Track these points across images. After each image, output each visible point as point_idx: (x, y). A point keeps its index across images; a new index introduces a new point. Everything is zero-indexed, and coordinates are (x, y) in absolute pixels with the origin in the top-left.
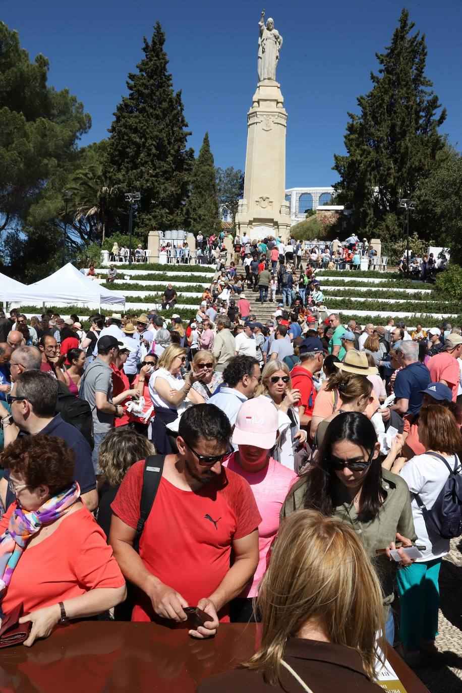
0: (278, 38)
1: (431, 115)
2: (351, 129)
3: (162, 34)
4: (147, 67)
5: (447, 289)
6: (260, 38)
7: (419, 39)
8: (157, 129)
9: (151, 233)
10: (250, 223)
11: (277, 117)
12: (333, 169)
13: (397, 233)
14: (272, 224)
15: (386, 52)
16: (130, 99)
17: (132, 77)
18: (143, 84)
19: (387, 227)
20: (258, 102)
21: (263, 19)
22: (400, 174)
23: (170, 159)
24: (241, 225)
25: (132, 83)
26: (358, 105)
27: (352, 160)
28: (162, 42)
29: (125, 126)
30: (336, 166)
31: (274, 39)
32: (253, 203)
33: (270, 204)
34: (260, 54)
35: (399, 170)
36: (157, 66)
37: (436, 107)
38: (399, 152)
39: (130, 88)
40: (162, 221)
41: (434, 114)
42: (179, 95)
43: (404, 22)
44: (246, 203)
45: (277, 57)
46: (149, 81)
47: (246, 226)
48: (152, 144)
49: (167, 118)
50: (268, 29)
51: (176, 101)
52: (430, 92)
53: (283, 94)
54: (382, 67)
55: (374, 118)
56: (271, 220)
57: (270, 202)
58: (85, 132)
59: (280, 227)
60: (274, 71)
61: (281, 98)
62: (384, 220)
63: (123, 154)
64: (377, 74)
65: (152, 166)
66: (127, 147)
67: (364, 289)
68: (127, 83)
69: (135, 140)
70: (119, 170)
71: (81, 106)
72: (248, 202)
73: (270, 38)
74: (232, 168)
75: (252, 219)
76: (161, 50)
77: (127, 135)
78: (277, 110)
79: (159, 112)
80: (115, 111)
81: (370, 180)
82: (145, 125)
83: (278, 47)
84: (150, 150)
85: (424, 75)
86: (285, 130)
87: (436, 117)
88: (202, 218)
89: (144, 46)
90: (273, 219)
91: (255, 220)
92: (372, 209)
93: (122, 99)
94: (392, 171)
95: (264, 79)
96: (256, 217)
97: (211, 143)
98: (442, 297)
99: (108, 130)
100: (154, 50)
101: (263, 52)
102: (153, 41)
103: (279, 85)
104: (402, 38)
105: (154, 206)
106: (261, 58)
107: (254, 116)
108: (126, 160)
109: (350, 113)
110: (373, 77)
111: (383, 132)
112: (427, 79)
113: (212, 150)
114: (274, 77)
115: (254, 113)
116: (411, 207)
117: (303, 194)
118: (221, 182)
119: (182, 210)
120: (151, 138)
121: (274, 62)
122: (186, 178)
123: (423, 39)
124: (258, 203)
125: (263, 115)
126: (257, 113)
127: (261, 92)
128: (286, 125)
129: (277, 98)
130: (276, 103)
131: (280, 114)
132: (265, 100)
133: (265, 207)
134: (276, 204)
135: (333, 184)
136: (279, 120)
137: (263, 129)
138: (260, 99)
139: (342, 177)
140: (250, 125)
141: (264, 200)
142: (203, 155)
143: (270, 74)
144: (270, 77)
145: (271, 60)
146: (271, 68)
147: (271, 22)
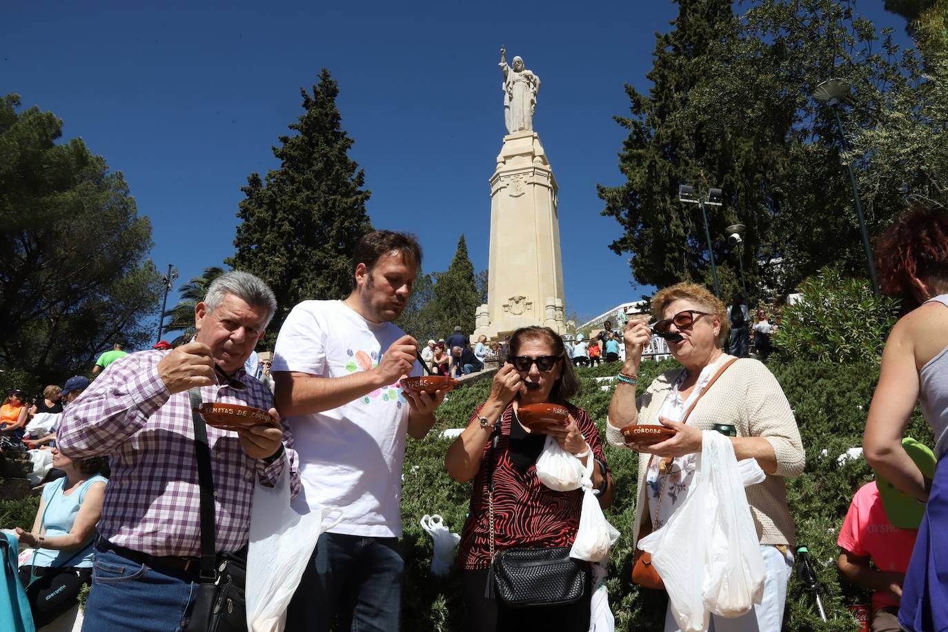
0: (532, 78)
6: (504, 83)
11: (531, 174)
12: (604, 214)
15: (673, 28)
16: (283, 171)
17: (285, 140)
20: (504, 163)
21: (503, 58)
25: (282, 148)
31: (526, 80)
32: (498, 310)
33: (529, 307)
34: (507, 102)
44: (486, 311)
45: (532, 102)
50: (516, 71)
53: (543, 144)
57: (528, 304)
60: (528, 119)
61: (539, 150)
72: (491, 309)
73: (518, 80)
78: (531, 165)
83: (532, 89)
86: (548, 192)
89: (303, 100)
95: (514, 130)
101: (511, 99)
102: (314, 91)
103: (536, 134)
106: (508, 107)
107: (498, 180)
109: (619, 117)
114: (529, 126)
115: (496, 176)
121: (528, 109)
124: (507, 309)
125: (509, 176)
126: (501, 175)
127: (508, 148)
128: (550, 186)
129: (531, 150)
130: (530, 157)
131: (536, 170)
132: (513, 156)
133: (519, 312)
134: (539, 307)
135: (612, 243)
136: (536, 179)
137: (511, 196)
138: (506, 158)
139: (626, 229)
140: (493, 195)
141: (517, 302)
142: (455, 265)
143: (522, 124)
144: (522, 126)
145: (523, 107)
146: (524, 116)
147: (518, 62)
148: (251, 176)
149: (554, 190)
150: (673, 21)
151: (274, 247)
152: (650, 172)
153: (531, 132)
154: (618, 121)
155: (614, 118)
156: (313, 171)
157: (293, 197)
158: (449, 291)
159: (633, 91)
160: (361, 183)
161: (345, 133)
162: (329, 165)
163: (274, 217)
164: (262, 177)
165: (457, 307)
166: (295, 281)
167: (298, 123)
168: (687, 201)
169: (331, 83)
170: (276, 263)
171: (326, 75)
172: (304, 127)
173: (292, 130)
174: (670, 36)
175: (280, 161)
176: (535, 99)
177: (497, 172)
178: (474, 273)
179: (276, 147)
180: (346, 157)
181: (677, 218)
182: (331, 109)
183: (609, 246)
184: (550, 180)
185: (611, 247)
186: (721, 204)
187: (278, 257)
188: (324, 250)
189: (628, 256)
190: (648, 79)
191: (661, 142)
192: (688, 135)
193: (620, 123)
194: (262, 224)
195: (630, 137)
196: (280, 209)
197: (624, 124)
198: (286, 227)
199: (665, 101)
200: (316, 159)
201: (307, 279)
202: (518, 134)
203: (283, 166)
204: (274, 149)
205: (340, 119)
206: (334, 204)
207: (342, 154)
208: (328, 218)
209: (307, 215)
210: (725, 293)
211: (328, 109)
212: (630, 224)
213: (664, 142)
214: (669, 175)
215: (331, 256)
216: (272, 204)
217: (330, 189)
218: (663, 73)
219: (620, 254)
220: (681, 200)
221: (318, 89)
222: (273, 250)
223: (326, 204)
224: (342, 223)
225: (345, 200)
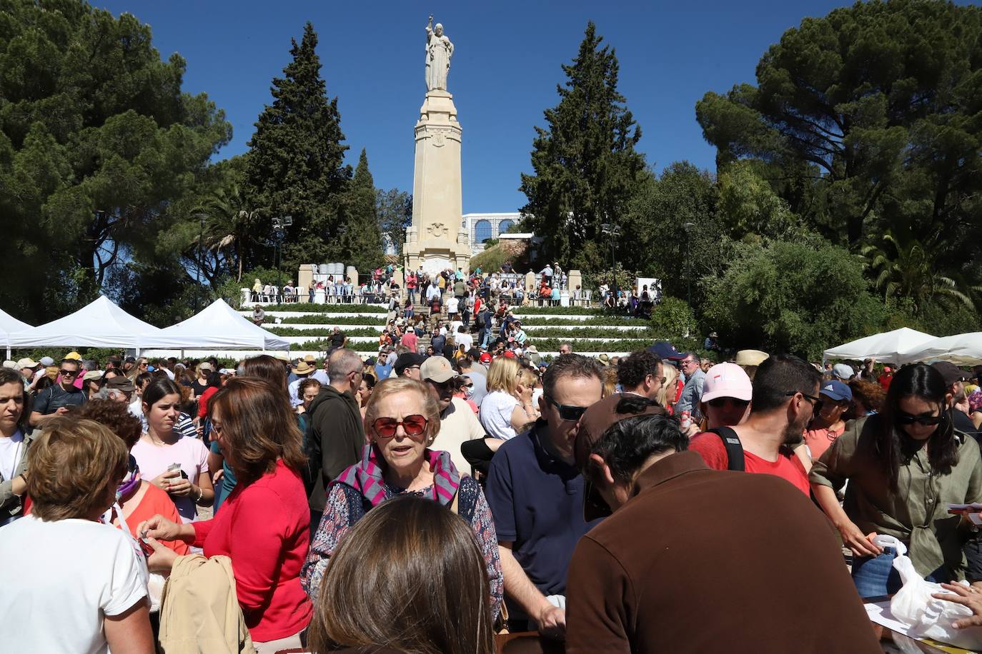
0: (449, 44)
1: (625, 133)
2: (539, 145)
3: (314, 35)
4: (296, 71)
5: (665, 324)
7: (609, 52)
8: (307, 143)
9: (303, 267)
10: (422, 254)
11: (450, 131)
12: (520, 190)
13: (598, 263)
14: (448, 256)
15: (573, 64)
16: (274, 108)
17: (277, 82)
18: (292, 91)
19: (587, 256)
20: (427, 114)
21: (430, 24)
22: (598, 196)
23: (323, 178)
24: (410, 257)
25: (277, 89)
26: (546, 119)
27: (542, 180)
28: (313, 44)
29: (269, 139)
30: (523, 187)
31: (444, 46)
32: (424, 231)
33: (445, 231)
34: (428, 61)
35: (597, 192)
36: (309, 71)
37: (631, 123)
38: (595, 172)
39: (275, 95)
40: (316, 252)
41: (629, 132)
42: (334, 104)
43: (590, 34)
44: (416, 231)
45: (448, 66)
46: (298, 87)
47: (417, 258)
48: (302, 160)
49: (320, 130)
50: (437, 35)
51: (331, 110)
52: (624, 108)
53: (455, 105)
54: (570, 79)
55: (565, 134)
56: (447, 251)
57: (445, 229)
58: (225, 144)
59: (458, 258)
60: (444, 80)
61: (454, 111)
62: (583, 249)
63: (266, 172)
64: (564, 87)
65: (301, 186)
66: (271, 163)
67: (570, 328)
68: (272, 89)
69: (281, 155)
70: (261, 191)
71: (222, 114)
72: (418, 230)
73: (438, 45)
74: (397, 190)
75: (424, 250)
76: (313, 53)
77: (272, 149)
78: (450, 124)
79: (310, 123)
80: (257, 121)
81: (564, 203)
82: (293, 138)
83: (449, 54)
84: (300, 166)
85: (616, 90)
86: (459, 145)
87: (631, 135)
88: (364, 248)
89: (292, 48)
90: (449, 250)
91: (428, 251)
92: (567, 236)
93: (265, 108)
94: (589, 192)
95: (434, 89)
96: (428, 247)
97: (369, 161)
98: (661, 334)
99: (247, 143)
100: (304, 52)
102: (304, 43)
103: (451, 96)
104: (591, 51)
105: (305, 234)
106: (429, 66)
107: (423, 130)
108: (270, 179)
109: (538, 127)
110: (560, 90)
111: (575, 148)
112: (620, 95)
113: (370, 168)
114: (445, 87)
115: (422, 126)
116: (615, 232)
117: (479, 221)
118: (383, 206)
119: (339, 239)
120: (301, 152)
121: (445, 71)
122: (344, 200)
123: (613, 52)
124: (429, 231)
125: (433, 129)
126: (427, 127)
127: (430, 103)
128: (461, 140)
129: (449, 110)
130: (448, 116)
131: (452, 128)
132: (434, 112)
133: (439, 235)
134: (452, 232)
136: (453, 135)
137: (434, 145)
138: (429, 111)
139: (529, 199)
140: (418, 140)
141: (437, 227)
143: (440, 84)
144: (440, 87)
145: (441, 68)
146: (442, 77)
147: (440, 28)
148: (262, 115)
149: (463, 144)
153: (447, 93)
173: (286, 74)
176: (449, 63)
177: (422, 122)
182: (313, 59)
184: (460, 136)
203: (277, 103)
221: (304, 39)
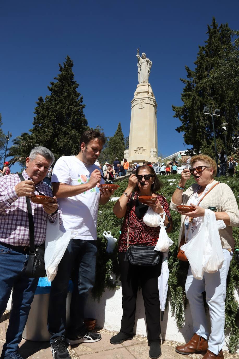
0: (149, 62)
2: (185, 90)
6: (138, 63)
11: (147, 100)
12: (174, 117)
17: (52, 84)
20: (137, 95)
21: (138, 53)
28: (72, 65)
30: (176, 115)
31: (146, 62)
32: (133, 152)
33: (144, 151)
34: (139, 71)
39: (49, 89)
44: (128, 152)
45: (149, 71)
50: (143, 59)
53: (152, 88)
57: (144, 150)
60: (147, 78)
61: (151, 90)
65: (52, 128)
72: (130, 152)
73: (144, 63)
78: (147, 96)
83: (149, 67)
86: (153, 108)
95: (141, 83)
100: (65, 69)
101: (140, 70)
103: (149, 84)
106: (139, 73)
107: (134, 102)
114: (147, 81)
116: (215, 114)
121: (147, 74)
124: (136, 152)
125: (138, 100)
126: (135, 100)
127: (139, 89)
128: (154, 105)
129: (148, 91)
130: (147, 93)
131: (149, 98)
132: (140, 93)
133: (140, 153)
134: (148, 151)
135: (177, 128)
136: (149, 102)
137: (139, 108)
138: (138, 93)
139: (182, 123)
140: (132, 107)
141: (140, 149)
142: (117, 134)
143: (144, 80)
144: (144, 81)
145: (145, 73)
146: (145, 77)
147: (144, 55)
148: (39, 98)
149: (156, 106)
150: (206, 41)
151: (48, 125)
152: (193, 101)
153: (148, 83)
154: (182, 81)
155: (180, 79)
156: (63, 96)
157: (55, 106)
158: (114, 144)
159: (189, 69)
160: (82, 102)
161: (76, 82)
162: (69, 94)
163: (48, 114)
164: (44, 98)
165: (117, 150)
166: (56, 139)
167: (58, 77)
168: (206, 113)
169: (70, 61)
170: (49, 132)
171: (68, 58)
172: (60, 79)
173: (55, 80)
174: (205, 47)
175: (50, 92)
176: (150, 70)
177: (134, 99)
178: (124, 137)
179: (49, 87)
180: (76, 91)
181: (202, 119)
182: (70, 72)
183: (176, 129)
184: (154, 102)
185: (177, 130)
186: (219, 115)
187: (50, 129)
188: (67, 127)
189: (183, 133)
190: (195, 64)
191: (198, 89)
192: (209, 87)
193: (183, 81)
194: (44, 116)
195: (186, 87)
196: (51, 111)
197: (184, 82)
198: (53, 118)
199: (201, 73)
200: (64, 92)
201: (61, 138)
202: (143, 84)
203: (51, 94)
204: (48, 87)
205: (74, 76)
206: (71, 109)
207: (74, 90)
208: (69, 115)
209: (61, 113)
210: (219, 149)
211: (69, 72)
212: (184, 121)
213: (199, 90)
214: (200, 102)
215: (70, 130)
216: (47, 109)
217: (70, 104)
218: (201, 62)
219: (180, 133)
220: (204, 113)
221: (66, 64)
222: (48, 127)
223: (68, 109)
224: (74, 117)
225: (75, 108)
